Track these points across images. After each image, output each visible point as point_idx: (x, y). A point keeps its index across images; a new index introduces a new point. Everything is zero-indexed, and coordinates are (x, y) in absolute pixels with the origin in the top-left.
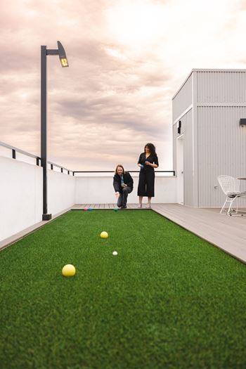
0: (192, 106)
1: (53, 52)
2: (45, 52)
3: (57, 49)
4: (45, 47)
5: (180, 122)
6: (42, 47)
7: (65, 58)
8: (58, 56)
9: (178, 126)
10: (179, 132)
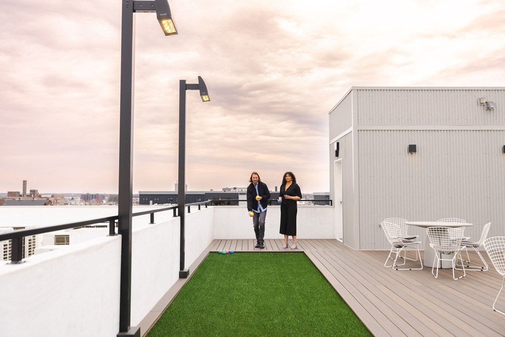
0: (351, 129)
1: (193, 87)
2: (184, 86)
3: (198, 83)
4: (184, 81)
5: (338, 144)
6: (181, 81)
7: (207, 94)
8: (198, 91)
9: (335, 148)
10: (337, 155)
